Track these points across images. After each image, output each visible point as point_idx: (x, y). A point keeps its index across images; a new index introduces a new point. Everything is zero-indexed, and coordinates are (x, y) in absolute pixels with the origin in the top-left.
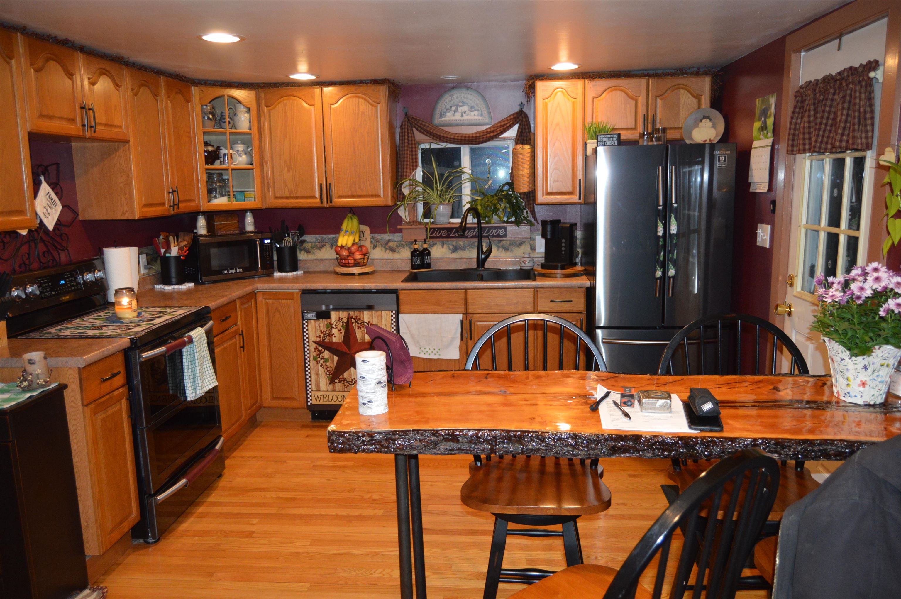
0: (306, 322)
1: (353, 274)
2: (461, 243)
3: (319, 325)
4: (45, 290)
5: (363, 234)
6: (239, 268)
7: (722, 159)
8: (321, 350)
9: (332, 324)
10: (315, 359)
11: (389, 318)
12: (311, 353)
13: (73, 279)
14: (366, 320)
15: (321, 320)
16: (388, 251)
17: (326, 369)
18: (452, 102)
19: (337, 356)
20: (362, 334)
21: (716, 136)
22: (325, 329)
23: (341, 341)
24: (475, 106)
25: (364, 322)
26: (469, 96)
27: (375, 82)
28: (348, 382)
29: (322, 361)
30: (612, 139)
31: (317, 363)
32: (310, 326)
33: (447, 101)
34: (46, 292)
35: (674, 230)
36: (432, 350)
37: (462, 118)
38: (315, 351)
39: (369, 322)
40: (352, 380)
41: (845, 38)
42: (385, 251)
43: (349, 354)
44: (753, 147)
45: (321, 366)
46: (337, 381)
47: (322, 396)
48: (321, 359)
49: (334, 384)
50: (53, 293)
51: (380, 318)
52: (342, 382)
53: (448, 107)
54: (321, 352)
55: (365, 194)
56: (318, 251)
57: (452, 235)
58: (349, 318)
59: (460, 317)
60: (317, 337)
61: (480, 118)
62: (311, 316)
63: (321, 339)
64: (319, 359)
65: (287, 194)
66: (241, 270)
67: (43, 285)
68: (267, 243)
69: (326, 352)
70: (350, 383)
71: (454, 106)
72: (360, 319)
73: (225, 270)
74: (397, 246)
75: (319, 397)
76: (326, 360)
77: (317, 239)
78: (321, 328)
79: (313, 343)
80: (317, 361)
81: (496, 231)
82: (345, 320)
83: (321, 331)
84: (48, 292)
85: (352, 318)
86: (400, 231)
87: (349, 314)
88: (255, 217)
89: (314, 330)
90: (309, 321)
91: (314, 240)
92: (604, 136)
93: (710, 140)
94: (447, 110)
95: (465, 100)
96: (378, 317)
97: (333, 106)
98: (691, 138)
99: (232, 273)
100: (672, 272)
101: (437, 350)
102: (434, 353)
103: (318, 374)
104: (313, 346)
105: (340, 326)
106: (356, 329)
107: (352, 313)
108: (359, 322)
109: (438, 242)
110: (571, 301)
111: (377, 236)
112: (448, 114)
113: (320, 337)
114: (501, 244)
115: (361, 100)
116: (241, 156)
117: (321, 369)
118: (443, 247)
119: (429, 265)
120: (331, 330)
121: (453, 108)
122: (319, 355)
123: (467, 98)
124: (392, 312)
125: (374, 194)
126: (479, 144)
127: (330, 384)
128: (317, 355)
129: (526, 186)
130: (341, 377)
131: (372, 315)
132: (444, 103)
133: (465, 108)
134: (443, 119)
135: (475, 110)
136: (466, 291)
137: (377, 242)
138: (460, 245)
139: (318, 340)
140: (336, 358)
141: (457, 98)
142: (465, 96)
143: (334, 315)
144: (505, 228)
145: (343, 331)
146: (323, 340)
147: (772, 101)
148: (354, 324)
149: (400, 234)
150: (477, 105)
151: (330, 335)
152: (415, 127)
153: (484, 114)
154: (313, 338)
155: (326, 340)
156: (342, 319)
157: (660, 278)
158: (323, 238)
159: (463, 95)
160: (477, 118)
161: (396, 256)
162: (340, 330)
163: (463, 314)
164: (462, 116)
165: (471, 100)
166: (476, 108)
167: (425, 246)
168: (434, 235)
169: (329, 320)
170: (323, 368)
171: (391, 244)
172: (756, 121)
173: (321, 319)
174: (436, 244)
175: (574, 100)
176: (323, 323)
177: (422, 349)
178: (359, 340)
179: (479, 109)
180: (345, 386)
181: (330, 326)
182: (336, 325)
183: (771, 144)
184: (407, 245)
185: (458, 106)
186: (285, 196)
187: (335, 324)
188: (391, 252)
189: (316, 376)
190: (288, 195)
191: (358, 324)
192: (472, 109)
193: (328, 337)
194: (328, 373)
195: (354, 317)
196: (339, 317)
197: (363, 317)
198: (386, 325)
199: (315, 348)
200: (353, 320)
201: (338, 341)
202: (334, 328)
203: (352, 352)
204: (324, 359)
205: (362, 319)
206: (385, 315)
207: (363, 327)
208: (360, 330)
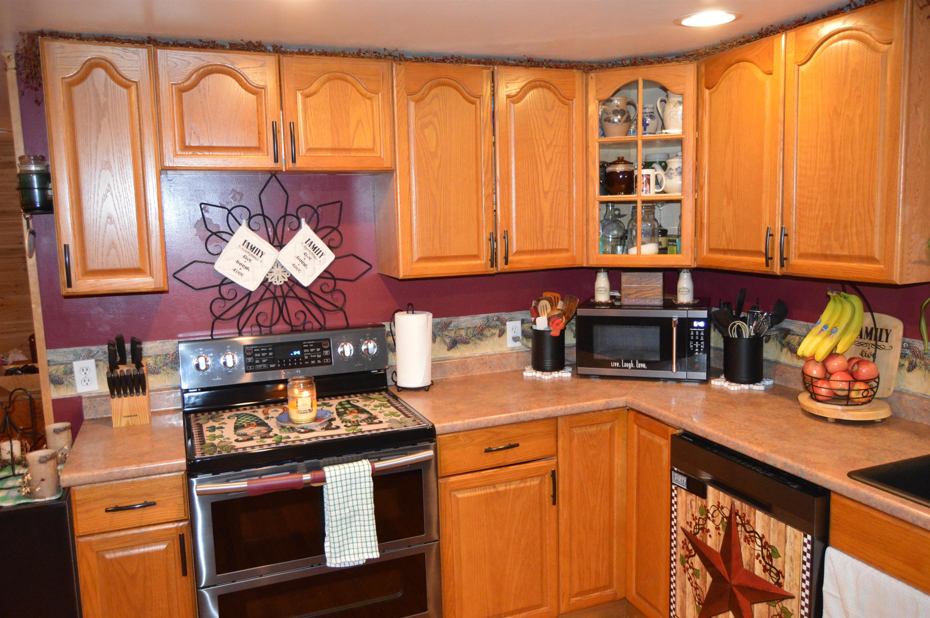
0: (675, 489)
1: (824, 419)
3: (691, 503)
4: (257, 361)
5: (887, 335)
6: (640, 362)
8: (691, 551)
9: (708, 511)
10: (683, 562)
11: (800, 547)
12: (679, 547)
13: (318, 350)
14: (759, 530)
15: (694, 495)
17: (696, 589)
19: (710, 573)
20: (751, 555)
22: (698, 515)
23: (719, 549)
25: (755, 532)
29: (691, 571)
31: (685, 571)
32: (680, 498)
34: (258, 364)
38: (683, 548)
39: (763, 536)
43: (727, 582)
45: (689, 580)
48: (691, 567)
50: (272, 366)
51: (782, 538)
54: (690, 554)
55: (845, 253)
58: (733, 512)
60: (687, 523)
62: (681, 480)
63: (692, 530)
64: (687, 565)
65: (724, 244)
66: (644, 366)
67: (256, 355)
68: (698, 327)
69: (697, 558)
72: (748, 523)
73: (616, 361)
76: (696, 573)
78: (694, 510)
79: (682, 532)
80: (684, 567)
82: (727, 512)
83: (693, 515)
84: (264, 363)
85: (737, 514)
87: (733, 504)
88: (694, 279)
89: (684, 508)
90: (678, 489)
96: (779, 534)
97: (802, 68)
99: (627, 368)
103: (684, 592)
104: (681, 537)
105: (718, 520)
106: (742, 540)
107: (738, 504)
108: (748, 528)
111: (920, 344)
113: (691, 526)
116: (670, 178)
117: (688, 583)
120: (706, 521)
122: (688, 557)
124: (805, 536)
128: (686, 556)
131: (768, 525)
137: (917, 356)
139: (688, 529)
140: (709, 578)
143: (711, 494)
145: (722, 533)
146: (695, 534)
148: (739, 528)
151: (705, 530)
154: (682, 521)
155: (698, 536)
156: (722, 508)
162: (717, 528)
169: (704, 500)
170: (692, 585)
173: (694, 493)
176: (696, 502)
178: (745, 567)
181: (705, 513)
182: (713, 516)
186: (722, 247)
187: (711, 512)
189: (682, 593)
190: (726, 248)
191: (746, 530)
193: (700, 531)
194: (697, 599)
195: (740, 514)
196: (719, 503)
197: (755, 522)
198: (792, 560)
199: (683, 542)
200: (738, 520)
201: (715, 549)
202: (709, 518)
203: (734, 582)
204: (693, 569)
205: (751, 523)
206: (793, 537)
207: (753, 541)
208: (748, 545)
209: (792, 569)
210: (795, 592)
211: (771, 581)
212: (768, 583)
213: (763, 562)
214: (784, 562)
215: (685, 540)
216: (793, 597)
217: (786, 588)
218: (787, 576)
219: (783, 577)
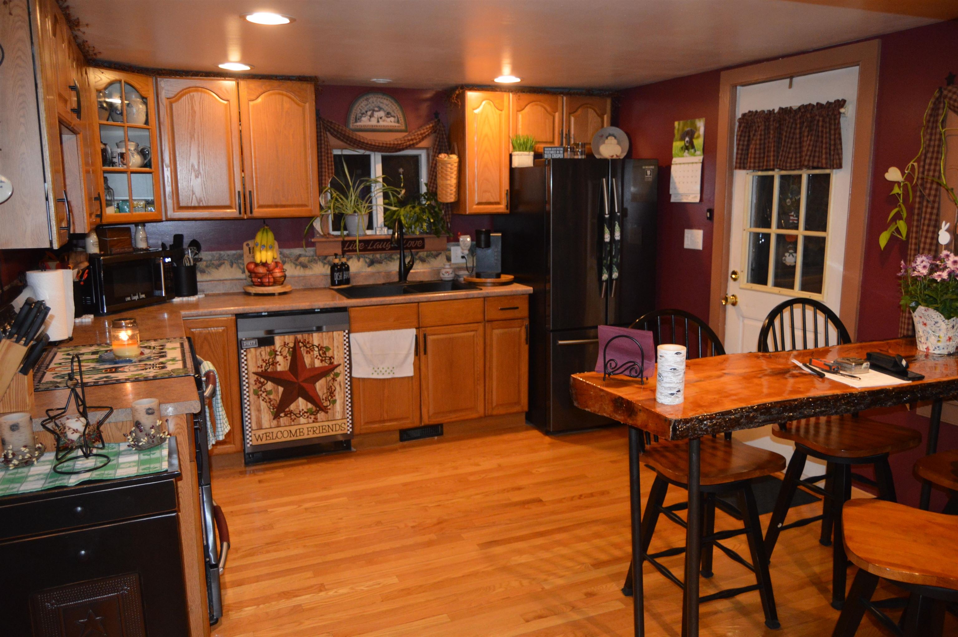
0: (245, 351)
1: (273, 295)
2: (378, 256)
3: (260, 353)
6: (142, 294)
7: (649, 172)
8: (264, 382)
9: (276, 351)
10: (256, 393)
11: (341, 339)
12: (251, 386)
14: (316, 343)
15: (263, 348)
16: (298, 267)
17: (270, 402)
18: (368, 107)
19: (282, 386)
20: (312, 359)
21: (622, 152)
22: (267, 357)
23: (287, 368)
24: (391, 112)
25: (313, 345)
26: (385, 101)
27: (302, 79)
28: (295, 414)
29: (264, 395)
30: (558, 152)
31: (259, 397)
32: (249, 356)
33: (362, 105)
35: (617, 236)
36: (386, 369)
37: (378, 124)
38: (256, 384)
39: (319, 345)
40: (300, 412)
41: (795, 80)
42: (296, 268)
43: (296, 383)
44: (673, 162)
45: (263, 400)
46: (282, 415)
47: (265, 435)
48: (263, 392)
49: (279, 419)
51: (331, 340)
52: (289, 415)
53: (364, 111)
54: (263, 384)
55: (290, 203)
56: (214, 270)
57: (369, 248)
58: (296, 342)
59: (413, 332)
60: (258, 367)
61: (397, 124)
62: (251, 343)
63: (263, 369)
64: (260, 393)
65: (195, 203)
66: (143, 296)
68: (168, 262)
69: (269, 383)
70: (298, 415)
71: (370, 110)
72: (308, 343)
74: (309, 262)
75: (261, 436)
76: (269, 393)
77: (213, 256)
78: (263, 356)
79: (253, 375)
80: (258, 395)
81: (413, 242)
82: (291, 345)
83: (263, 360)
85: (300, 342)
86: (313, 245)
87: (296, 339)
89: (254, 359)
90: (248, 350)
91: (210, 257)
92: (550, 149)
93: (617, 156)
94: (363, 114)
95: (381, 105)
96: (329, 338)
97: (251, 103)
98: (599, 153)
99: (135, 300)
100: (615, 275)
101: (391, 368)
102: (388, 372)
103: (259, 410)
104: (253, 378)
105: (285, 352)
106: (305, 354)
107: (299, 336)
108: (308, 346)
109: (354, 256)
110: (517, 308)
111: (286, 251)
112: (363, 119)
113: (262, 367)
114: (418, 255)
115: (285, 98)
117: (263, 403)
118: (359, 260)
119: (347, 281)
120: (275, 358)
121: (369, 113)
122: (261, 387)
123: (381, 103)
124: (344, 331)
125: (300, 203)
126: (396, 151)
127: (274, 419)
128: (259, 388)
129: (453, 196)
130: (287, 410)
131: (322, 337)
132: (360, 107)
133: (382, 114)
134: (358, 124)
135: (392, 116)
136: (418, 305)
137: (286, 257)
138: (377, 258)
139: (260, 370)
140: (281, 389)
141: (373, 103)
142: (382, 101)
143: (278, 341)
144: (423, 239)
145: (289, 358)
146: (266, 370)
147: (701, 125)
148: (302, 349)
149: (313, 248)
150: (393, 111)
151: (274, 363)
152: (329, 131)
153: (400, 122)
154: (253, 368)
155: (269, 370)
156: (288, 344)
157: (606, 281)
158: (220, 254)
159: (379, 100)
160: (393, 124)
161: (308, 272)
162: (285, 357)
163: (416, 328)
164: (378, 122)
165: (387, 105)
166: (393, 114)
167: (344, 260)
168: (350, 248)
169: (272, 347)
170: (266, 402)
171: (302, 259)
172: (677, 141)
173: (263, 346)
174: (351, 258)
175: (500, 112)
176: (265, 351)
177: (376, 369)
178: (308, 367)
179: (395, 115)
180: (291, 419)
181: (273, 353)
182: (280, 352)
183: (701, 161)
184: (320, 260)
185: (374, 111)
186: (193, 205)
187: (279, 350)
188: (302, 269)
189: (257, 413)
191: (307, 348)
192: (388, 114)
193: (271, 366)
194: (271, 408)
195: (302, 341)
196: (285, 342)
197: (313, 340)
198: (338, 347)
199: (255, 381)
200: (301, 344)
201: (284, 370)
202: (278, 355)
203: (300, 380)
204: (266, 392)
205: (311, 342)
206: (337, 336)
207: (312, 351)
208: (309, 355)
209: (339, 352)
210: (341, 362)
211: (326, 365)
212: (325, 367)
213: (320, 358)
214: (333, 351)
215: (257, 378)
216: (339, 365)
217: (336, 363)
218: (336, 357)
219: (334, 358)
